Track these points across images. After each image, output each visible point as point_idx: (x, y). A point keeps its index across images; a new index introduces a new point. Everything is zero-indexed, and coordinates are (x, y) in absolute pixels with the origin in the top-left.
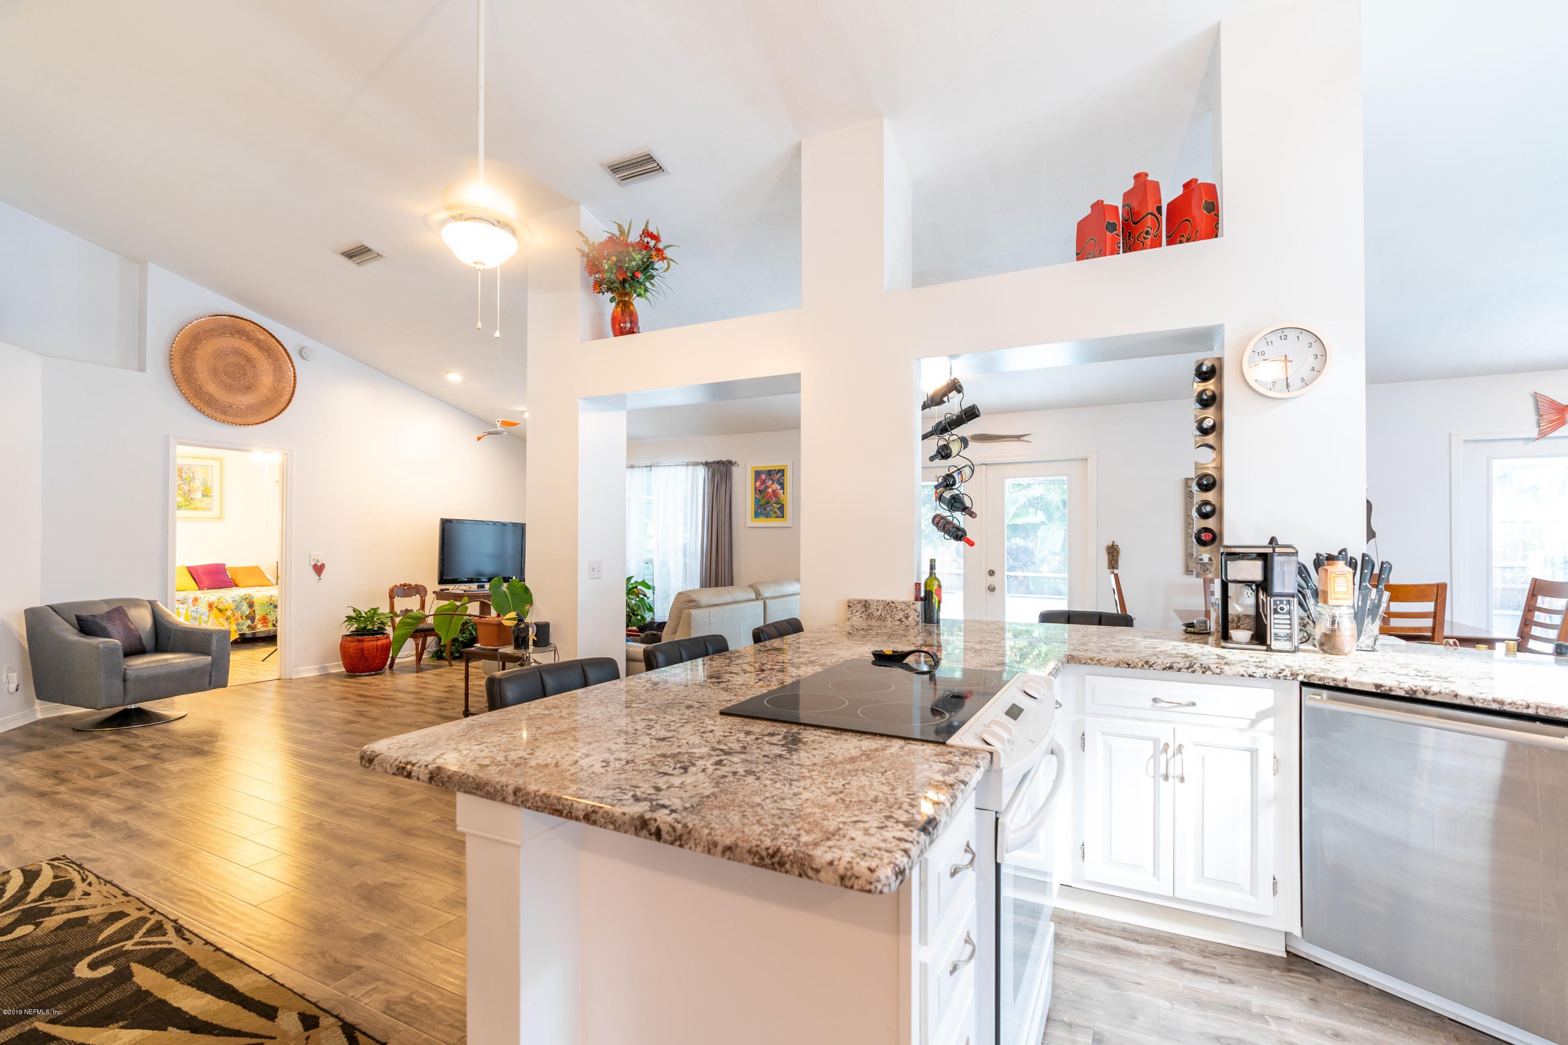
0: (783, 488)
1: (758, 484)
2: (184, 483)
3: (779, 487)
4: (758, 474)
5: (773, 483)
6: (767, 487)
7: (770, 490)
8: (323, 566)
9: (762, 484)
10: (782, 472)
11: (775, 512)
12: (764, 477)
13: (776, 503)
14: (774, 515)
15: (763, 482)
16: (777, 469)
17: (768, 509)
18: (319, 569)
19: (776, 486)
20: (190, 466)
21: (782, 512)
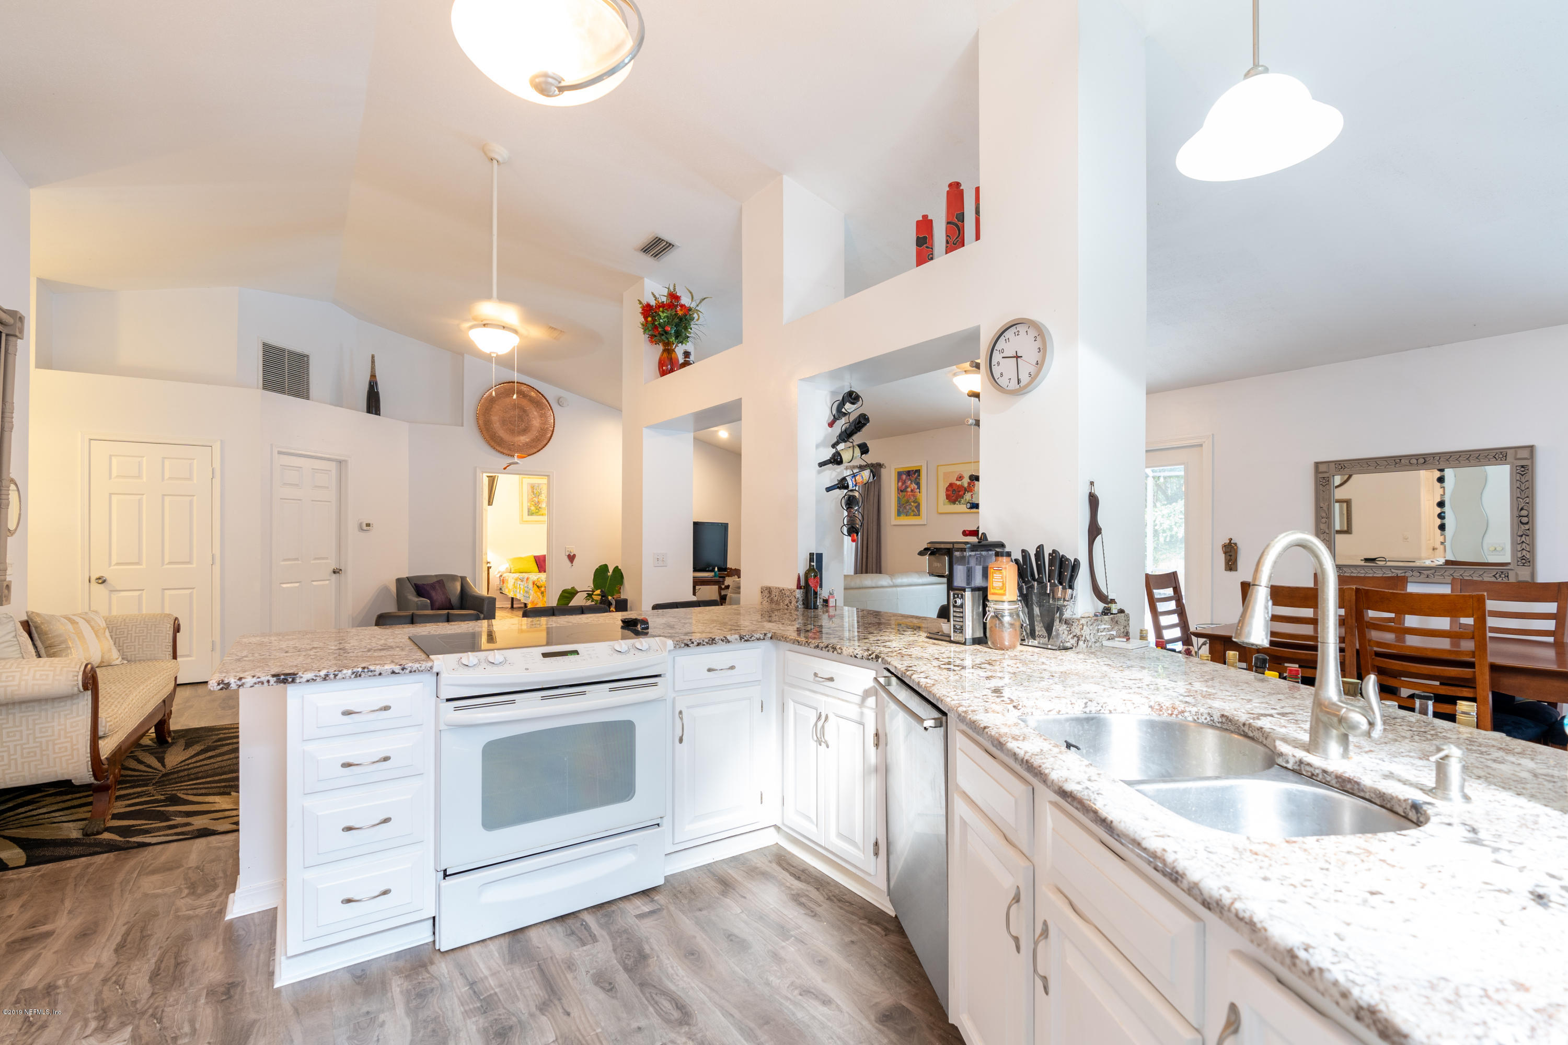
0: (919, 488)
1: (900, 484)
2: (535, 497)
3: (916, 487)
4: (900, 474)
5: (911, 483)
6: (907, 487)
7: (909, 490)
8: (574, 556)
9: (903, 484)
10: (918, 472)
11: (913, 511)
12: (904, 477)
13: (914, 502)
14: (912, 514)
15: (904, 482)
16: (915, 469)
17: (908, 508)
18: (571, 558)
19: (914, 486)
20: (539, 484)
21: (919, 511)
